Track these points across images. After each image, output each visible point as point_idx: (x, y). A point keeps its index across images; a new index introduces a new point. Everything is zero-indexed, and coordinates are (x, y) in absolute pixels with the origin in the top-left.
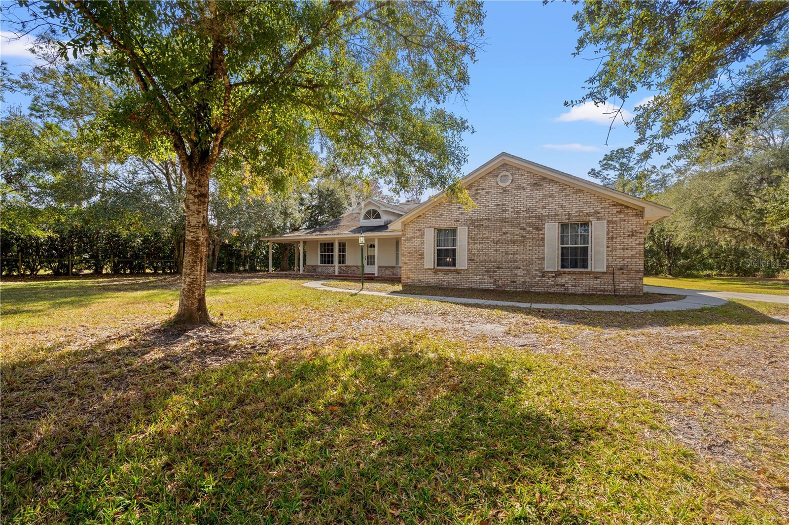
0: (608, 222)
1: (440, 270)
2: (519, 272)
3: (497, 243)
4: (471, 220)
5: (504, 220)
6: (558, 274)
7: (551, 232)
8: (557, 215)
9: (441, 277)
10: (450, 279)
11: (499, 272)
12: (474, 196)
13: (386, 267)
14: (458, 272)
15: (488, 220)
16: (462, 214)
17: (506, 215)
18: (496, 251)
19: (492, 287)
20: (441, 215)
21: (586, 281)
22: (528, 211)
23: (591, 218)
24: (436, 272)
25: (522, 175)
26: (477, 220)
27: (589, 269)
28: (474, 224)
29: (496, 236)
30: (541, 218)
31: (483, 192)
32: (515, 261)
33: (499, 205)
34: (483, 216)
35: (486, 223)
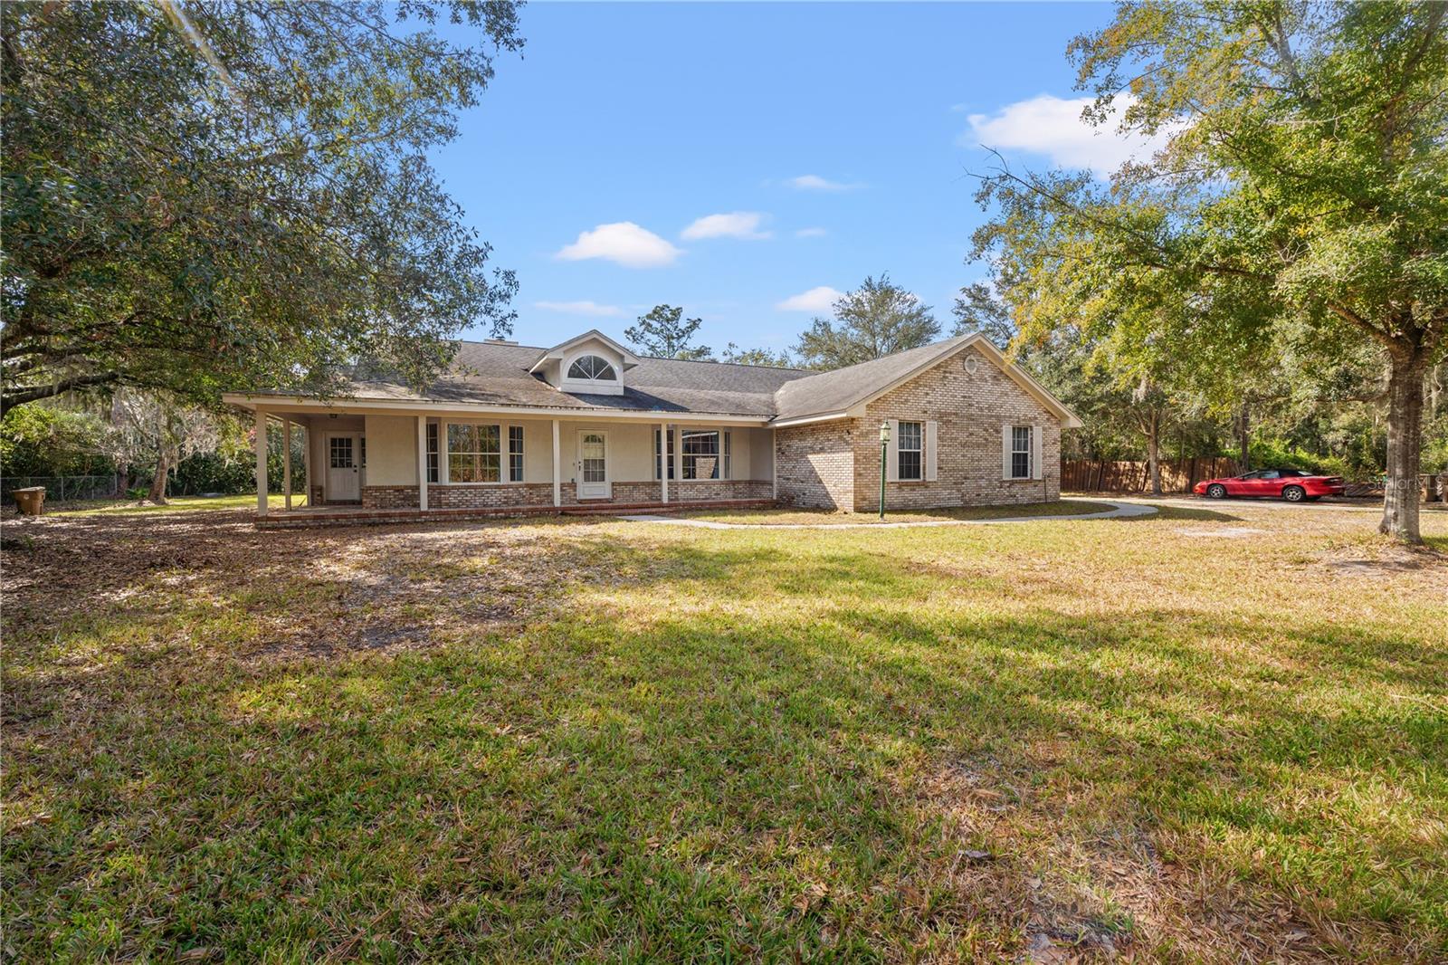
0: (1044, 429)
1: (907, 484)
2: (983, 483)
3: (964, 445)
4: (940, 413)
5: (970, 418)
6: (1012, 483)
7: (1007, 437)
8: (1010, 417)
9: (907, 494)
10: (918, 496)
11: (967, 483)
12: (942, 379)
13: (635, 485)
14: (925, 485)
15: (956, 414)
16: (929, 402)
17: (973, 411)
18: (963, 456)
19: (960, 503)
20: (907, 401)
21: (1030, 490)
22: (989, 409)
23: (1033, 424)
24: (900, 486)
25: (985, 364)
26: (946, 414)
27: (1029, 477)
28: (943, 418)
29: (963, 437)
30: (998, 417)
31: (951, 377)
32: (980, 470)
33: (964, 397)
34: (951, 409)
35: (953, 418)
